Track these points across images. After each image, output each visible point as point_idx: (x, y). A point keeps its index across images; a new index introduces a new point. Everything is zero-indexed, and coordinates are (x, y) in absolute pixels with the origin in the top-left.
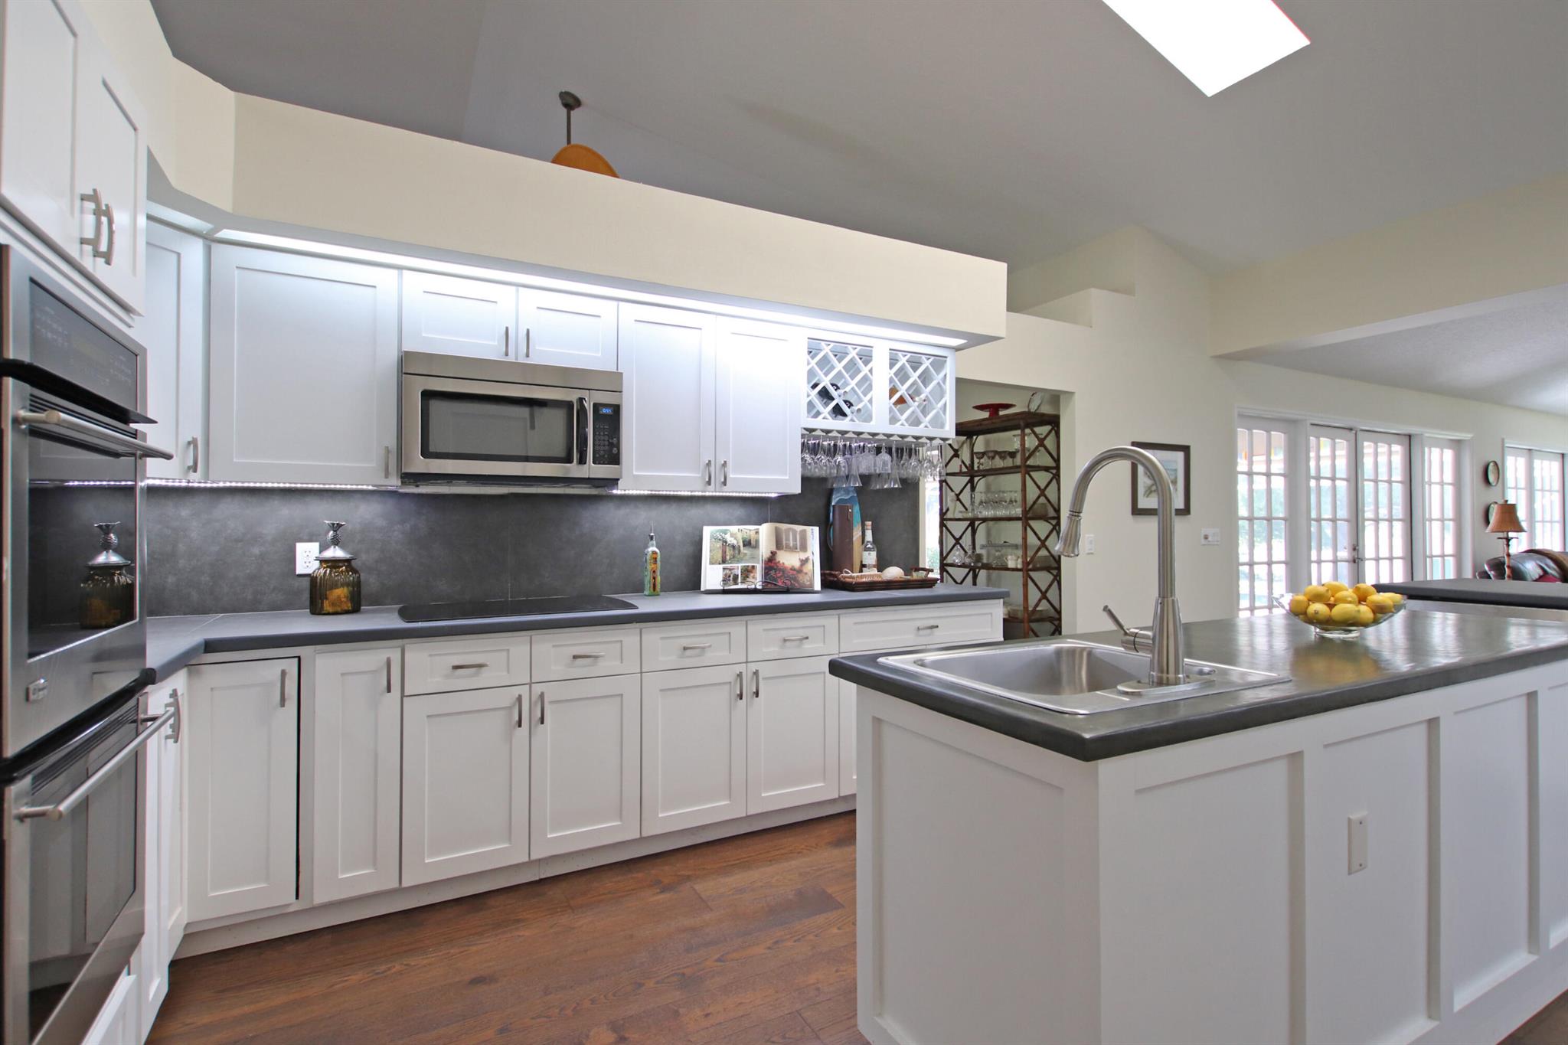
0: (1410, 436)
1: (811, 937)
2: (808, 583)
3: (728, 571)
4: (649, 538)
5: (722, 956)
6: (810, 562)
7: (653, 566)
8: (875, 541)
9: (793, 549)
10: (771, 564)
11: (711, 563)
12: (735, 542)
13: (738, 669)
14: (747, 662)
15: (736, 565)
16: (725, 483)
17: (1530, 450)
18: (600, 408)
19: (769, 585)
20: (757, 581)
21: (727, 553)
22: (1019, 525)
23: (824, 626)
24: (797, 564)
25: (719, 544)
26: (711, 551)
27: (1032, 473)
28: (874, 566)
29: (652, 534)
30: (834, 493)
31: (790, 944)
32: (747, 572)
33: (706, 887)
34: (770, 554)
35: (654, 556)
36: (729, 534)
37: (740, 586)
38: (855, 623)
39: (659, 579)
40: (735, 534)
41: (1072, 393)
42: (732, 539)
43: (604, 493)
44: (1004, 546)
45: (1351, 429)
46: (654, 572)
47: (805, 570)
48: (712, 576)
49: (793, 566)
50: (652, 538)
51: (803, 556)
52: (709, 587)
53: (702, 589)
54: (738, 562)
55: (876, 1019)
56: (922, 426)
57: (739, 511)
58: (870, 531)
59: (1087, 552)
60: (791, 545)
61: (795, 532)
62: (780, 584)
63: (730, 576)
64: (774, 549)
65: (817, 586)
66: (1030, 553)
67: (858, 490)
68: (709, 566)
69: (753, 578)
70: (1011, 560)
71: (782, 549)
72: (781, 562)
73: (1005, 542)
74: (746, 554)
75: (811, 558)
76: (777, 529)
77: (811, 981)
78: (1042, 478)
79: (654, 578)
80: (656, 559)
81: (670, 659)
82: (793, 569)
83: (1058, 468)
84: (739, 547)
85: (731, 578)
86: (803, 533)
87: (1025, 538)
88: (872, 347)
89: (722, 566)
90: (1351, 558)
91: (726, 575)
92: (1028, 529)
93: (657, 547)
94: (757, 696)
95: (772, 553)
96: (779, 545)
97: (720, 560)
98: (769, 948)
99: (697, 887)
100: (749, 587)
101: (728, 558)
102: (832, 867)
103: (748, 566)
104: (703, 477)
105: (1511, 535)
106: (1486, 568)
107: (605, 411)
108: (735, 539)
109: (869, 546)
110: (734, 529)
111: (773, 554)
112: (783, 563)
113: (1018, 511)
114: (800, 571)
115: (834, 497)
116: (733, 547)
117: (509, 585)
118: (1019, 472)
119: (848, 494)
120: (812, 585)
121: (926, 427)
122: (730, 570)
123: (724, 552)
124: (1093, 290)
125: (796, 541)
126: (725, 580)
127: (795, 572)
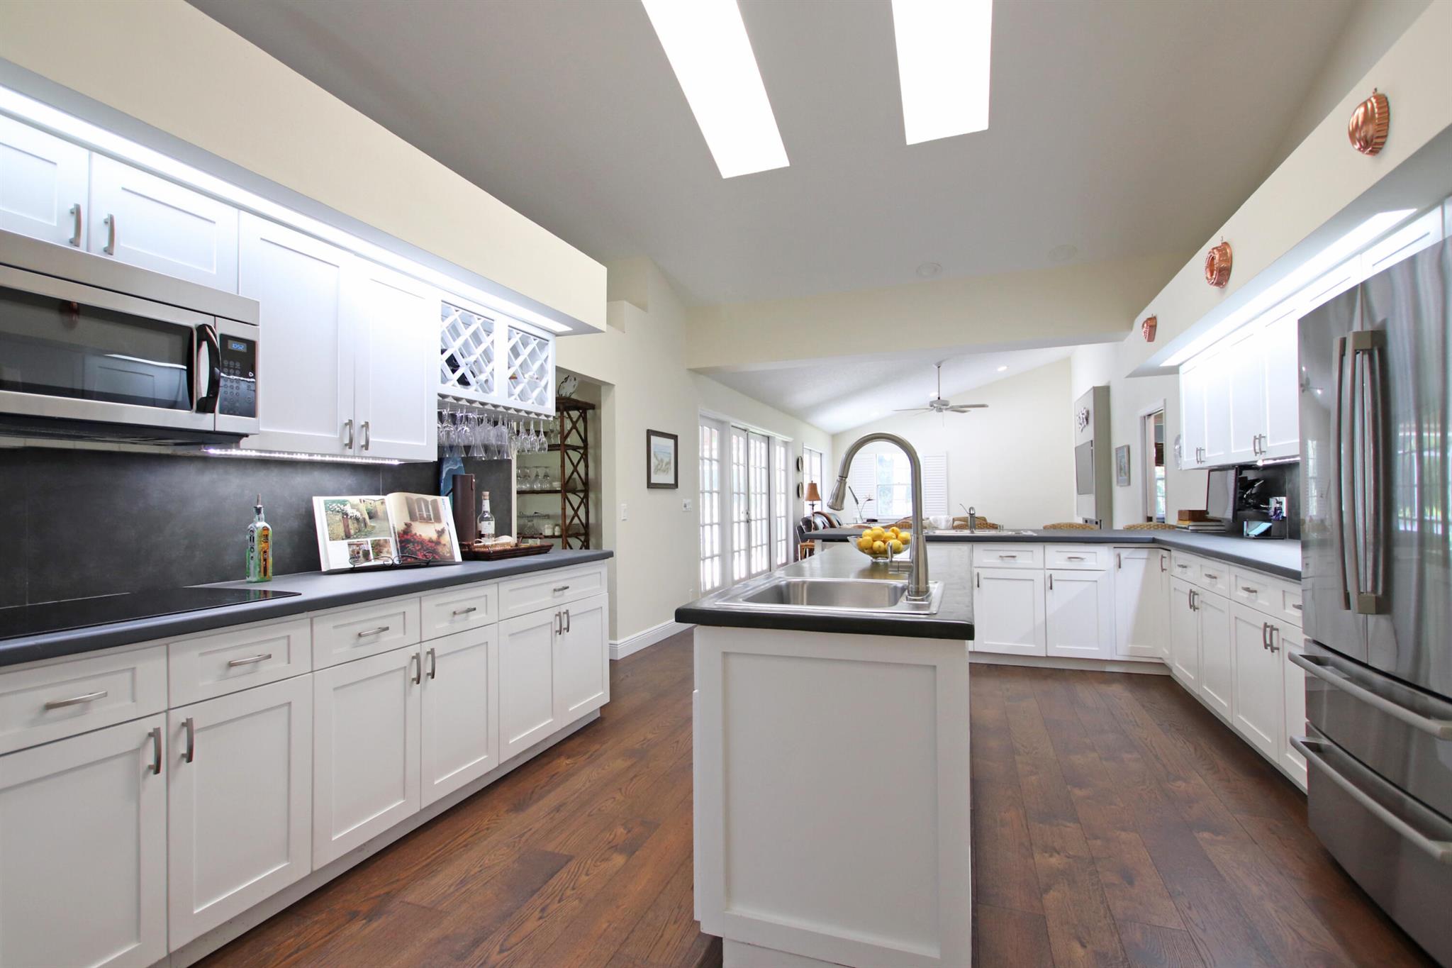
0: (768, 437)
1: (569, 892)
2: (448, 555)
3: (355, 547)
4: (254, 510)
5: (502, 945)
6: (447, 532)
7: (264, 545)
8: (493, 511)
9: (427, 520)
10: (405, 538)
11: (332, 539)
12: (358, 515)
13: (413, 651)
14: (421, 642)
15: (365, 539)
16: (366, 446)
17: (810, 450)
18: (230, 342)
19: (409, 560)
20: (392, 555)
21: (350, 527)
22: (558, 497)
23: (486, 596)
24: (434, 536)
25: (339, 517)
26: (328, 525)
27: (568, 451)
28: (493, 536)
29: (259, 506)
30: (444, 463)
31: (555, 906)
32: (378, 547)
33: (419, 894)
34: (404, 526)
35: (265, 533)
36: (348, 506)
37: (373, 563)
38: (511, 590)
39: (270, 560)
40: (357, 505)
41: (613, 385)
42: (354, 511)
43: (198, 453)
44: (536, 516)
45: (745, 430)
46: (265, 552)
47: (443, 542)
48: (334, 553)
49: (431, 538)
50: (258, 511)
51: (439, 527)
52: (334, 567)
53: (324, 569)
54: (366, 535)
55: (726, 912)
56: (530, 402)
57: (349, 480)
58: (488, 501)
59: (623, 518)
60: (425, 516)
61: (426, 502)
62: (420, 557)
63: (358, 553)
64: (408, 521)
65: (458, 558)
66: (568, 521)
67: (464, 460)
68: (330, 543)
69: (388, 552)
70: (548, 528)
71: (417, 520)
72: (418, 534)
73: (536, 513)
74: (374, 527)
75: (446, 529)
76: (407, 499)
77: (605, 926)
78: (575, 456)
79: (265, 560)
80: (267, 536)
81: (344, 651)
82: (431, 541)
83: (586, 447)
84: (364, 519)
85: (361, 554)
86: (435, 502)
87: (564, 509)
88: (493, 320)
89: (346, 542)
90: (746, 520)
91: (353, 551)
92: (567, 501)
93: (266, 521)
94: (433, 677)
95: (406, 524)
96: (413, 516)
97: (343, 534)
98: (540, 918)
99: (411, 897)
100: (386, 563)
101: (352, 532)
102: (531, 829)
103: (379, 540)
104: (341, 438)
105: (815, 502)
106: (801, 524)
107: (234, 346)
108: (358, 510)
109: (487, 515)
110: (355, 499)
111: (408, 526)
112: (420, 535)
113: (557, 485)
114: (438, 543)
115: (444, 466)
116: (357, 519)
117: (27, 583)
118: (558, 450)
119: (456, 465)
120: (452, 557)
121: (516, 399)
122: (358, 545)
123: (346, 527)
124: (625, 303)
125: (429, 511)
126: (354, 557)
127: (433, 545)
